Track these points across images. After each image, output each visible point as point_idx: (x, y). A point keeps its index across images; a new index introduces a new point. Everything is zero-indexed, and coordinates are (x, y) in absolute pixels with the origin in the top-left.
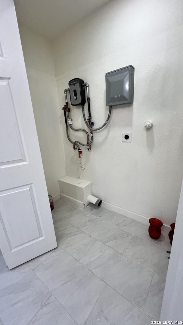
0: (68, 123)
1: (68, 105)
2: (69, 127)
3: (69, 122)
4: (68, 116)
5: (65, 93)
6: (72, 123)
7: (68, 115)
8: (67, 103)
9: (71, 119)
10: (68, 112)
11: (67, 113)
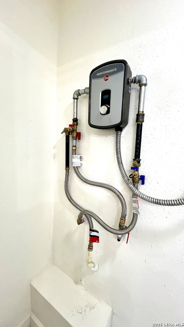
0: (72, 163)
1: (77, 124)
2: (72, 171)
3: (75, 161)
4: (74, 148)
5: (74, 99)
6: (82, 165)
7: (75, 146)
8: (75, 120)
9: (79, 156)
10: (76, 140)
11: (72, 142)
